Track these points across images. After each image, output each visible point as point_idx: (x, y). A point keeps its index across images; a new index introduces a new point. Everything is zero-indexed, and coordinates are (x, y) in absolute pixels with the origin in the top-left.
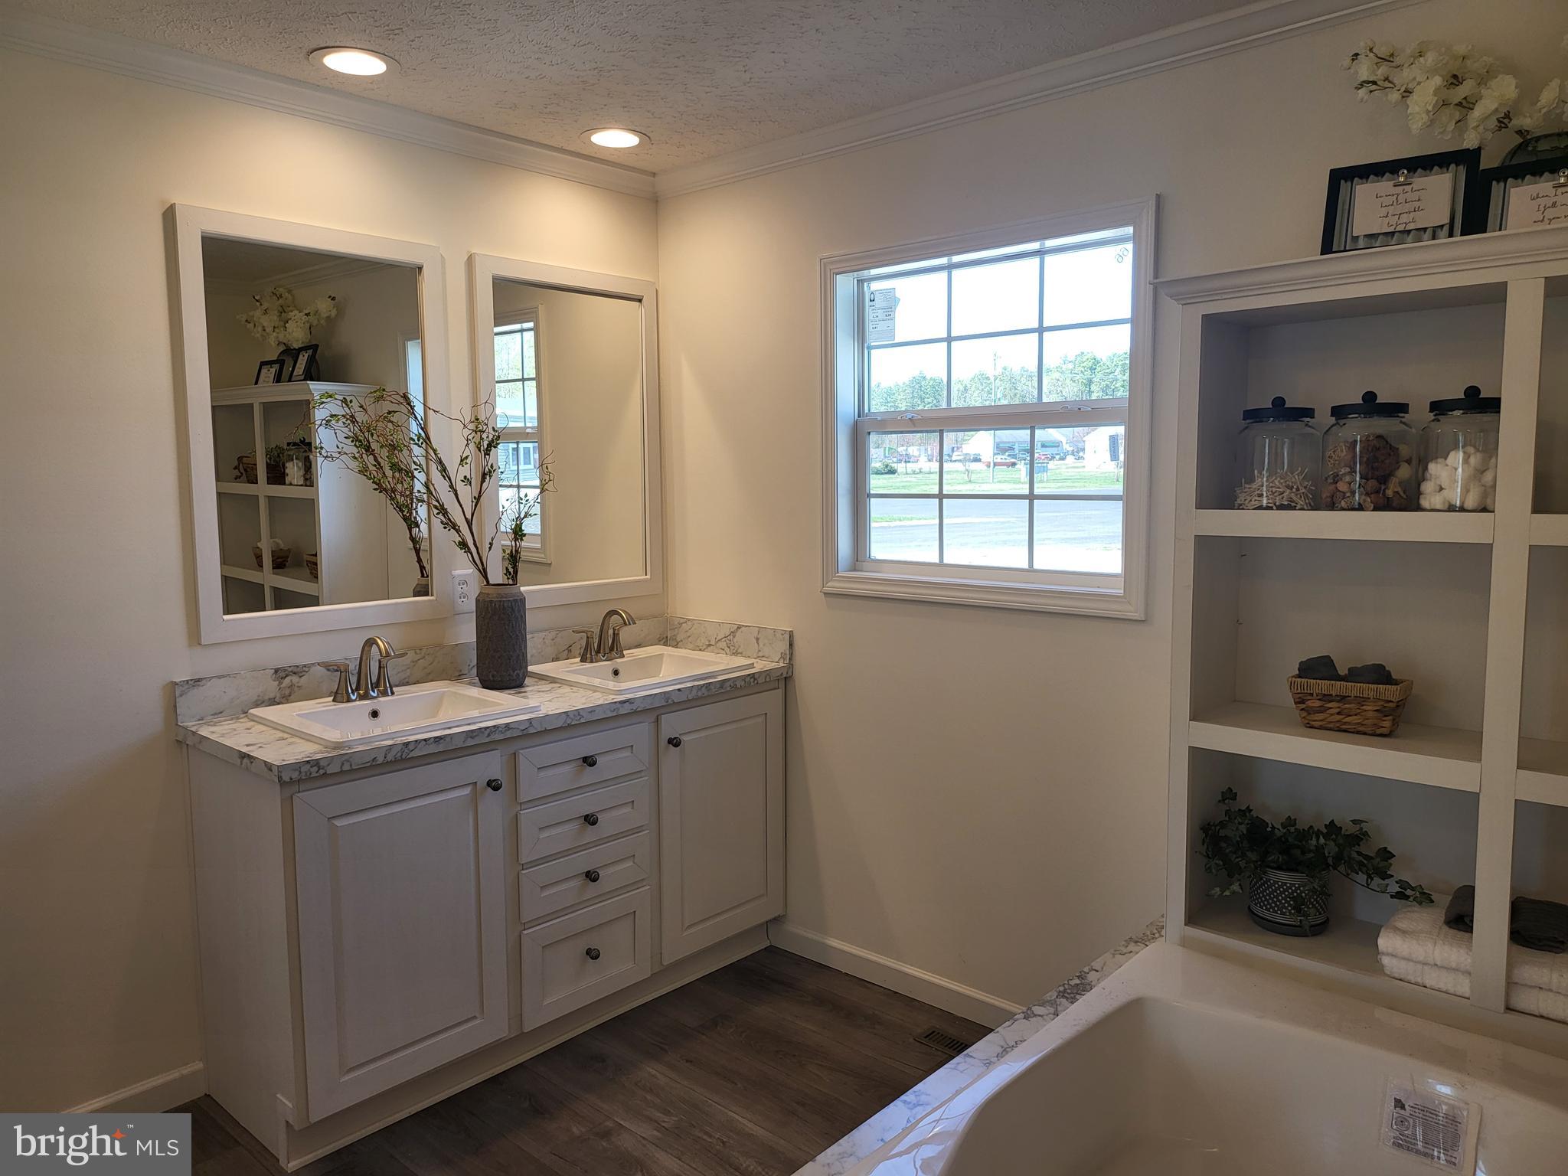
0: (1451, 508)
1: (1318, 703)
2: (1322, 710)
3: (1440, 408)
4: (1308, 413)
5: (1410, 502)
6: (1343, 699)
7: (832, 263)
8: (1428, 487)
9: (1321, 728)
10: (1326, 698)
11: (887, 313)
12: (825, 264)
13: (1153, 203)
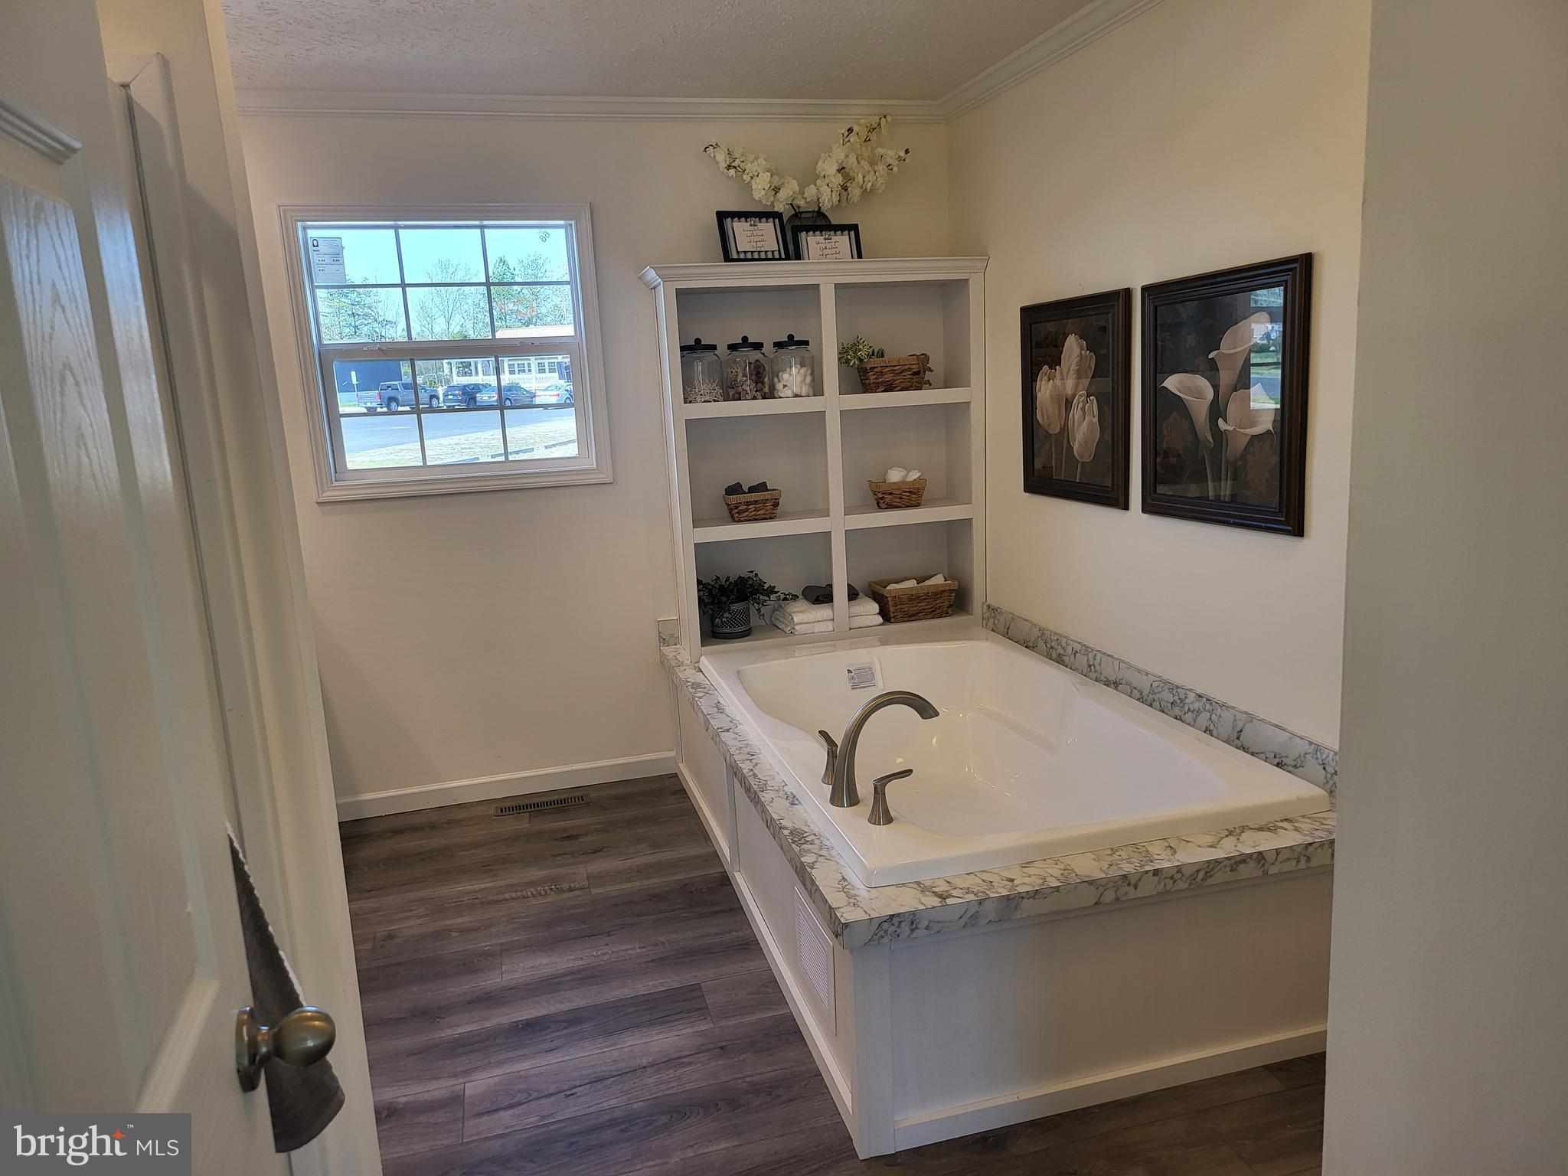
0: (797, 396)
1: (745, 507)
2: (747, 510)
3: (779, 345)
4: (714, 347)
5: (771, 394)
6: (756, 502)
7: (293, 211)
8: (779, 386)
9: (746, 521)
10: (748, 503)
11: (335, 259)
12: (284, 210)
13: (588, 208)
